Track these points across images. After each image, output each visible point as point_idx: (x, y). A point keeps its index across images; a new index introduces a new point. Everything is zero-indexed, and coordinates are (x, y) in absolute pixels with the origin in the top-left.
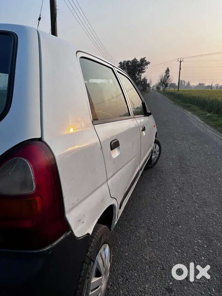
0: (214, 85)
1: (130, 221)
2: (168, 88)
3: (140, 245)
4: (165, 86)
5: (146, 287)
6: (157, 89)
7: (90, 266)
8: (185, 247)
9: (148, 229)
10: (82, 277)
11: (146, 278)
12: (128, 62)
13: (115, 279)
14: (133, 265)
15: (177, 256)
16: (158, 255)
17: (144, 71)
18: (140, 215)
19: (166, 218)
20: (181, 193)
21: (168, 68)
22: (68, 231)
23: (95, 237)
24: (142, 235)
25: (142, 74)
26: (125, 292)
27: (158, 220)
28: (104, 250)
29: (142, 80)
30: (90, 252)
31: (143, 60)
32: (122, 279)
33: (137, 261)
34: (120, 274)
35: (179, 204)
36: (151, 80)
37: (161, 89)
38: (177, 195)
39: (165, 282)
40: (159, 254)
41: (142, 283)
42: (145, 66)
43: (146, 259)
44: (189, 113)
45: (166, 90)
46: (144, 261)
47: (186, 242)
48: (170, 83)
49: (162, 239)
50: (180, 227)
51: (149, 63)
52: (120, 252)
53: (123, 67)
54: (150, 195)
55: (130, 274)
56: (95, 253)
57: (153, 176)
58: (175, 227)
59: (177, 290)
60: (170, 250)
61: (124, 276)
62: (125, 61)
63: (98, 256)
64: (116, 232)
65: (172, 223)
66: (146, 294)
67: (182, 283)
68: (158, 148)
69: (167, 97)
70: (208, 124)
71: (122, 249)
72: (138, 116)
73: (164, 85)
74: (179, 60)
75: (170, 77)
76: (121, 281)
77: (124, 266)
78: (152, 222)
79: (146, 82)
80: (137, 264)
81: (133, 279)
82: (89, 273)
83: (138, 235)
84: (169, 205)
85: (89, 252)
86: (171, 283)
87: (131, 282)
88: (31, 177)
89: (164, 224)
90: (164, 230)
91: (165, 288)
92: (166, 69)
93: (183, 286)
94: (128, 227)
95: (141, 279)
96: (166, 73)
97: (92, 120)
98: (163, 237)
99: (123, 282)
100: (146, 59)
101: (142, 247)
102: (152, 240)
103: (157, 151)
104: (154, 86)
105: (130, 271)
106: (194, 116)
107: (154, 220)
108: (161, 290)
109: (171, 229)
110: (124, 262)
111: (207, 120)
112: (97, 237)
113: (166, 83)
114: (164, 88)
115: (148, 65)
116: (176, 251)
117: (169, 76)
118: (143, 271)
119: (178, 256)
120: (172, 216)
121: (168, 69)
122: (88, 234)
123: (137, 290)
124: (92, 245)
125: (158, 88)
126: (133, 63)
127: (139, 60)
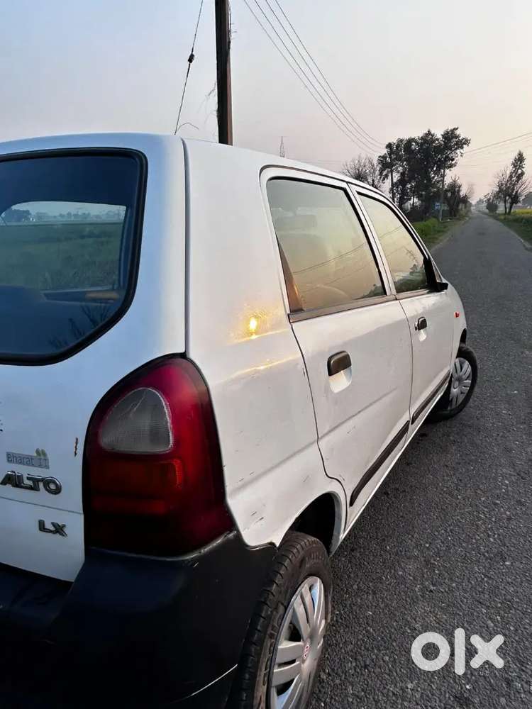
1: (384, 540)
2: (519, 204)
3: (404, 597)
4: (510, 200)
5: (407, 688)
6: (490, 211)
7: (277, 612)
8: (513, 611)
9: (427, 562)
10: (259, 631)
11: (409, 668)
12: (410, 141)
13: (338, 663)
14: (382, 638)
15: (491, 629)
16: (444, 622)
17: (453, 162)
18: (411, 528)
19: (474, 541)
20: (522, 485)
21: (520, 152)
22: (231, 532)
23: (290, 557)
24: (409, 574)
25: (447, 171)
26: (358, 692)
27: (454, 545)
28: (310, 589)
29: (446, 187)
30: (277, 584)
31: (450, 136)
32: (354, 664)
33: (393, 630)
34: (351, 654)
35: (511, 511)
36: (472, 185)
37: (501, 209)
38: (509, 488)
39: (455, 682)
40: (446, 620)
41: (399, 677)
42: (456, 149)
43: (415, 629)
45: (512, 211)
46: (409, 631)
47: (518, 600)
48: (526, 192)
49: (458, 588)
50: (507, 563)
51: (467, 142)
52: (355, 608)
53: (397, 154)
54: (440, 484)
55: (374, 657)
56: (287, 588)
57: (451, 438)
58: (495, 564)
59: (481, 703)
60: (475, 613)
61: (359, 657)
62: (401, 141)
63: (294, 597)
64: (350, 562)
65: (486, 554)
66: (406, 701)
67: (494, 690)
68: (469, 370)
69: (516, 231)
71: (359, 600)
72: (409, 294)
73: (507, 198)
75: (524, 178)
76: (351, 669)
77: (361, 637)
78: (439, 546)
79: (459, 191)
80: (393, 636)
81: (380, 667)
82: (273, 626)
83: (401, 573)
84: (486, 510)
85: (275, 585)
86: (468, 687)
87: (375, 673)
88: (167, 422)
89: (468, 554)
90: (466, 567)
91: (453, 694)
92: (515, 155)
93: (498, 695)
94: (379, 554)
95: (398, 670)
96: (515, 166)
97: (288, 312)
98: (460, 583)
99: (355, 670)
100: (457, 132)
101: (406, 600)
102: (432, 588)
103: (464, 377)
104: (481, 201)
105: (373, 648)
107: (443, 543)
108: (442, 697)
109: (485, 567)
110: (361, 628)
112: (294, 558)
113: (513, 194)
114: (508, 205)
115: (464, 146)
116: (491, 619)
117: (523, 174)
118: (404, 653)
119: (494, 630)
120: (489, 536)
121: (521, 155)
122: (272, 544)
123: (385, 691)
124: (281, 572)
125: (491, 206)
126: (422, 144)
127: (439, 136)
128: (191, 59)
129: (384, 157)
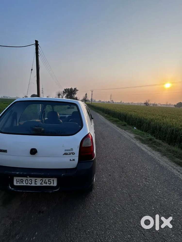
0: (105, 101)
12: (68, 89)
25: (75, 95)
29: (75, 97)
31: (75, 89)
36: (79, 98)
42: (76, 91)
44: (98, 114)
48: (88, 100)
53: (66, 91)
70: (107, 119)
74: (92, 90)
75: (87, 97)
92: (85, 94)
100: (76, 88)
106: (101, 116)
111: (106, 117)
115: (78, 91)
121: (86, 93)
126: (70, 90)
127: (73, 89)
128: (32, 70)
129: (64, 91)
